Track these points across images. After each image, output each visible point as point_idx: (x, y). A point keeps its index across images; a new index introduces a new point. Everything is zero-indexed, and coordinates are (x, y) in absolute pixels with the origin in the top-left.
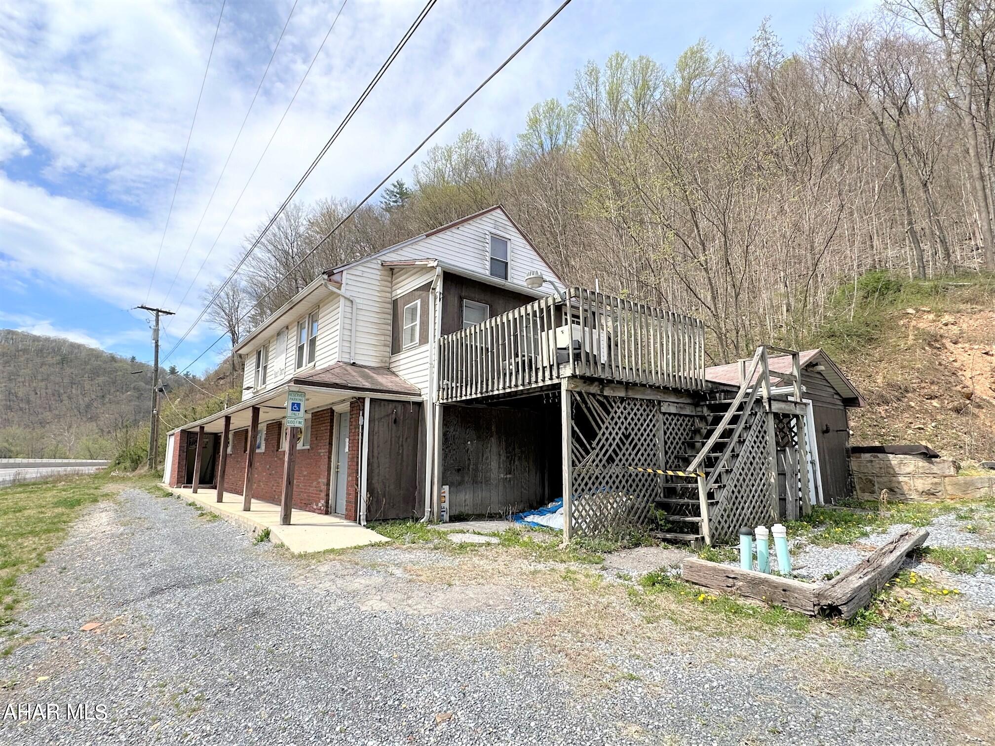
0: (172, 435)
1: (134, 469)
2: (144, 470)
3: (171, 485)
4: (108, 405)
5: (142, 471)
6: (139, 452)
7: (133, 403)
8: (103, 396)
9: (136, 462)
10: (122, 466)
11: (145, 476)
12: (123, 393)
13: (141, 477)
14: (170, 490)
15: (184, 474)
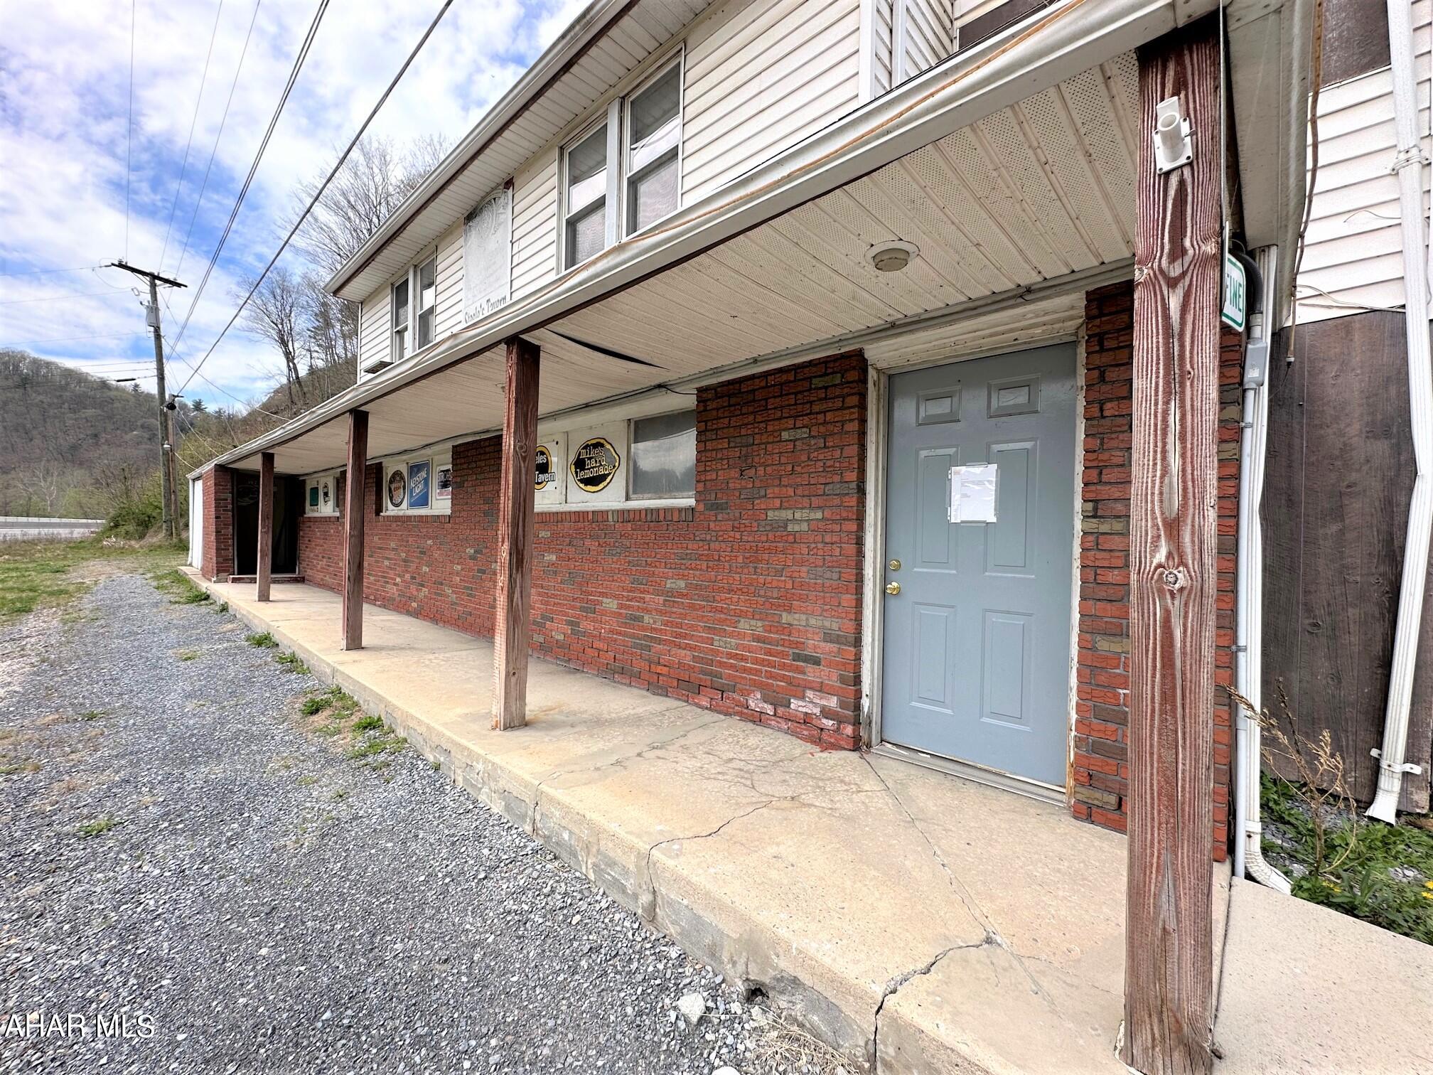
0: (198, 478)
1: (142, 537)
2: (156, 537)
3: (205, 573)
4: (105, 447)
5: (155, 540)
6: (149, 511)
7: (144, 446)
8: (96, 436)
9: (145, 524)
10: (122, 530)
11: (160, 547)
12: (126, 433)
13: (153, 549)
14: (206, 586)
15: (232, 552)
